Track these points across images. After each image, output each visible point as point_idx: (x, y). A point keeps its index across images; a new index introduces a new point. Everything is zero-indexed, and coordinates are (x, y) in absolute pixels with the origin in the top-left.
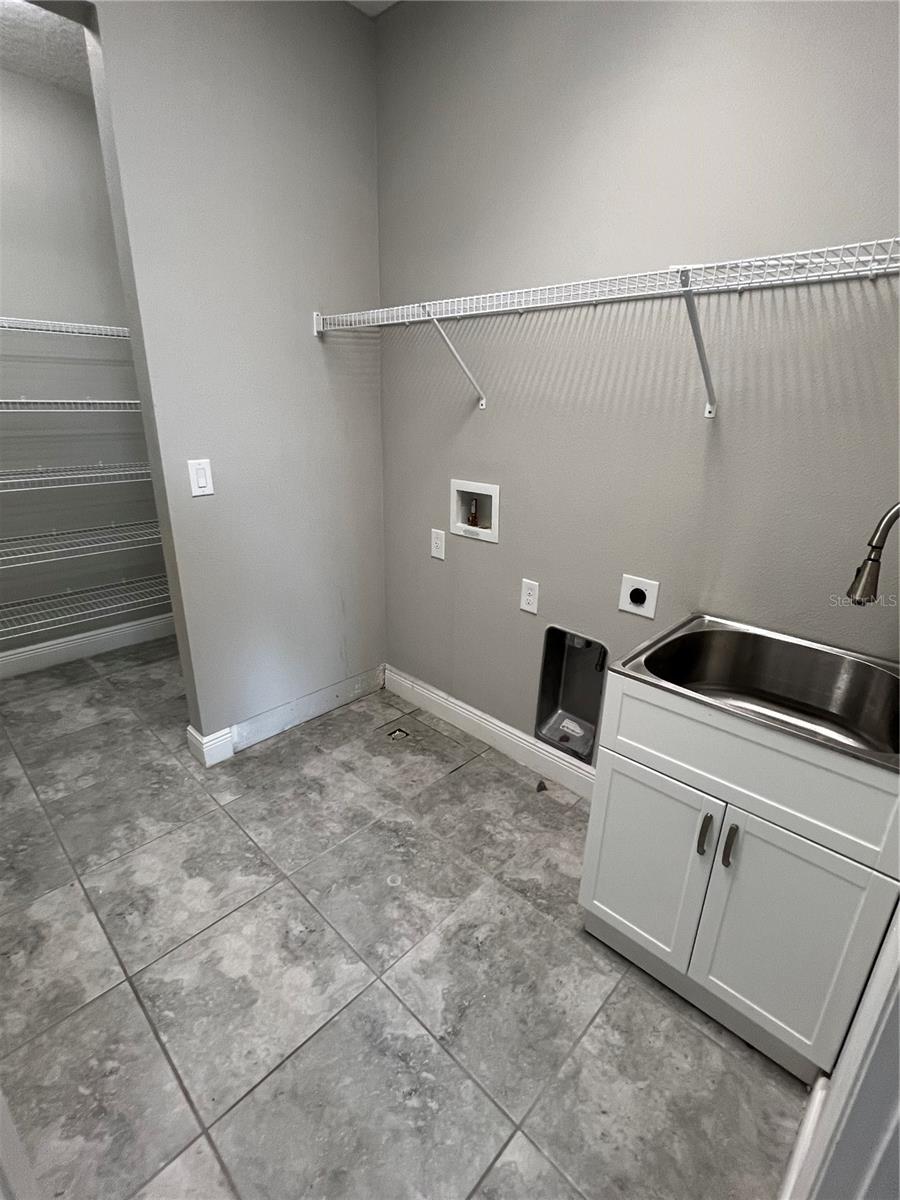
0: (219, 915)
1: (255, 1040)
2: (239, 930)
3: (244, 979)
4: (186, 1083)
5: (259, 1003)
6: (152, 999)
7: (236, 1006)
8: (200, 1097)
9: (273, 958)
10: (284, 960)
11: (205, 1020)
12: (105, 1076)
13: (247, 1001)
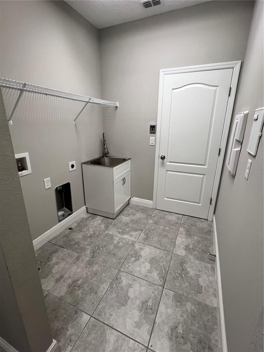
0: (138, 279)
1: (157, 254)
2: (139, 271)
3: (149, 262)
4: (170, 260)
5: (152, 257)
6: (163, 277)
7: (155, 260)
8: (170, 256)
9: (142, 260)
10: (141, 258)
11: (160, 264)
12: (179, 274)
13: (153, 259)
